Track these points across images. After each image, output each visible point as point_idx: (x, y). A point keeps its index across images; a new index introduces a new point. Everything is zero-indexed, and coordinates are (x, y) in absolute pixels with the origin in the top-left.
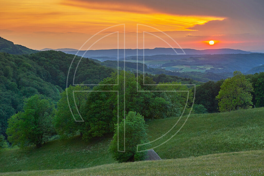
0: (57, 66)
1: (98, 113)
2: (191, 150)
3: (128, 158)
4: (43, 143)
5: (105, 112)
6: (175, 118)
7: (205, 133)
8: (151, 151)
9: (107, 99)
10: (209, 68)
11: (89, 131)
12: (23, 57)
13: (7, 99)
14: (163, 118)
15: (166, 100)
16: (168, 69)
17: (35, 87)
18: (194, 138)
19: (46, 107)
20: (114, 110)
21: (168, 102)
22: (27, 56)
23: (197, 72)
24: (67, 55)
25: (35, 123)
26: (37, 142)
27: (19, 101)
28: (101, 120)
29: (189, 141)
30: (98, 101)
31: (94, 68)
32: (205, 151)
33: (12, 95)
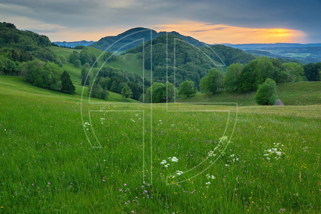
0: (221, 53)
1: (247, 78)
2: (302, 101)
3: (265, 103)
4: (216, 92)
5: (251, 78)
6: (292, 83)
7: (311, 92)
8: (278, 101)
9: (252, 71)
10: (308, 55)
11: (242, 88)
12: (204, 48)
13: (196, 69)
14: (284, 83)
15: (287, 73)
16: (283, 55)
17: (210, 64)
18: (304, 95)
19: (219, 74)
20: (256, 77)
21: (288, 74)
22: (206, 48)
23: (300, 57)
24: (227, 47)
25: (213, 82)
26: (214, 91)
27: (201, 70)
28: (249, 82)
29: (300, 96)
30: (248, 72)
31: (241, 54)
32: (311, 102)
33: (198, 67)
